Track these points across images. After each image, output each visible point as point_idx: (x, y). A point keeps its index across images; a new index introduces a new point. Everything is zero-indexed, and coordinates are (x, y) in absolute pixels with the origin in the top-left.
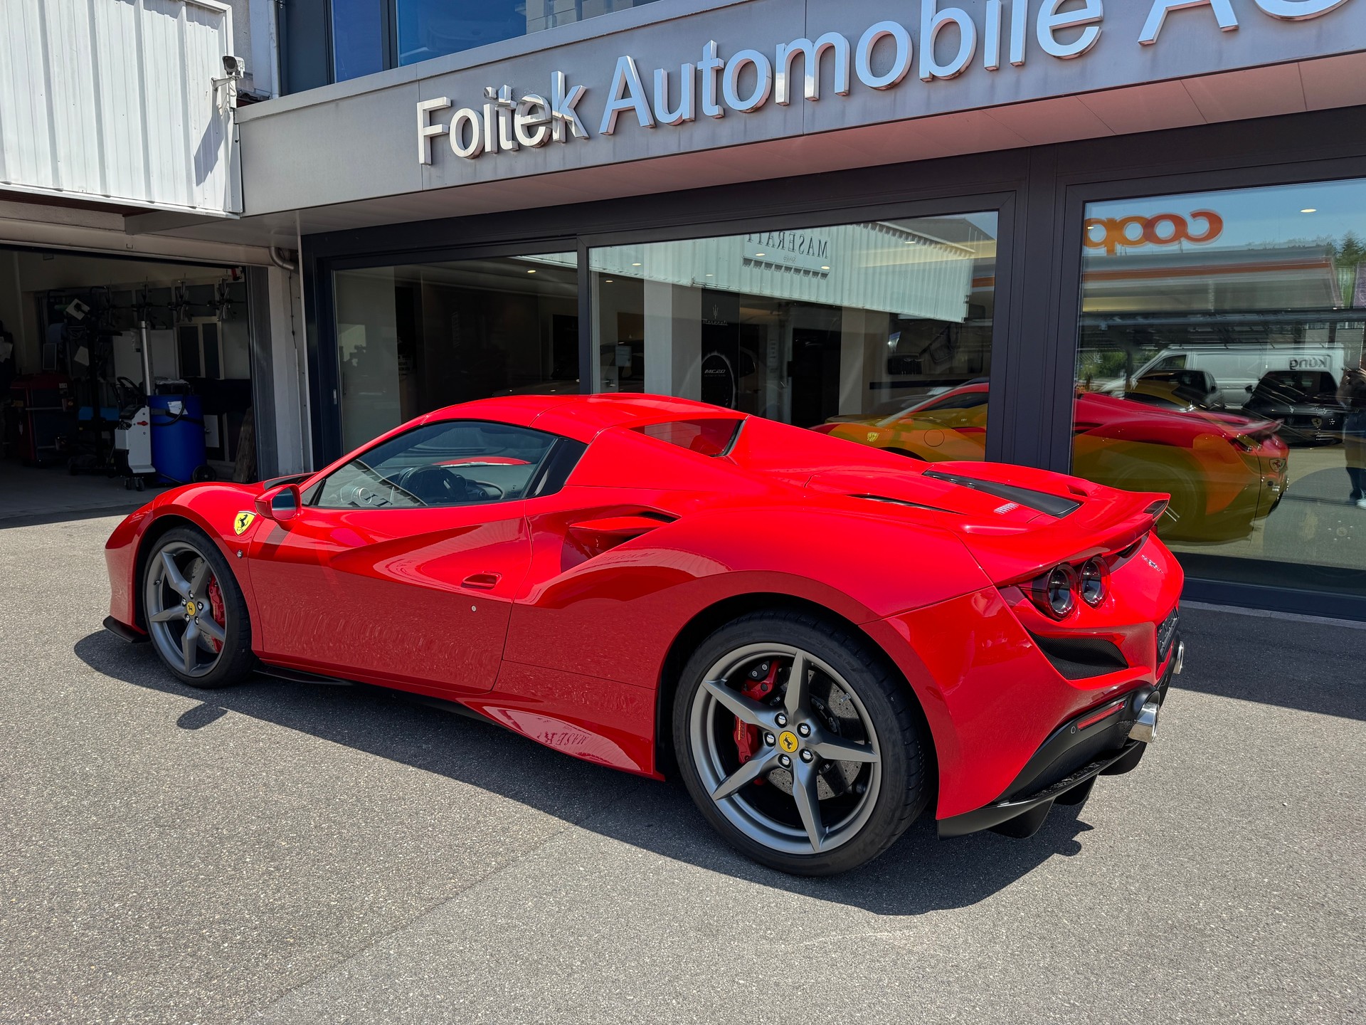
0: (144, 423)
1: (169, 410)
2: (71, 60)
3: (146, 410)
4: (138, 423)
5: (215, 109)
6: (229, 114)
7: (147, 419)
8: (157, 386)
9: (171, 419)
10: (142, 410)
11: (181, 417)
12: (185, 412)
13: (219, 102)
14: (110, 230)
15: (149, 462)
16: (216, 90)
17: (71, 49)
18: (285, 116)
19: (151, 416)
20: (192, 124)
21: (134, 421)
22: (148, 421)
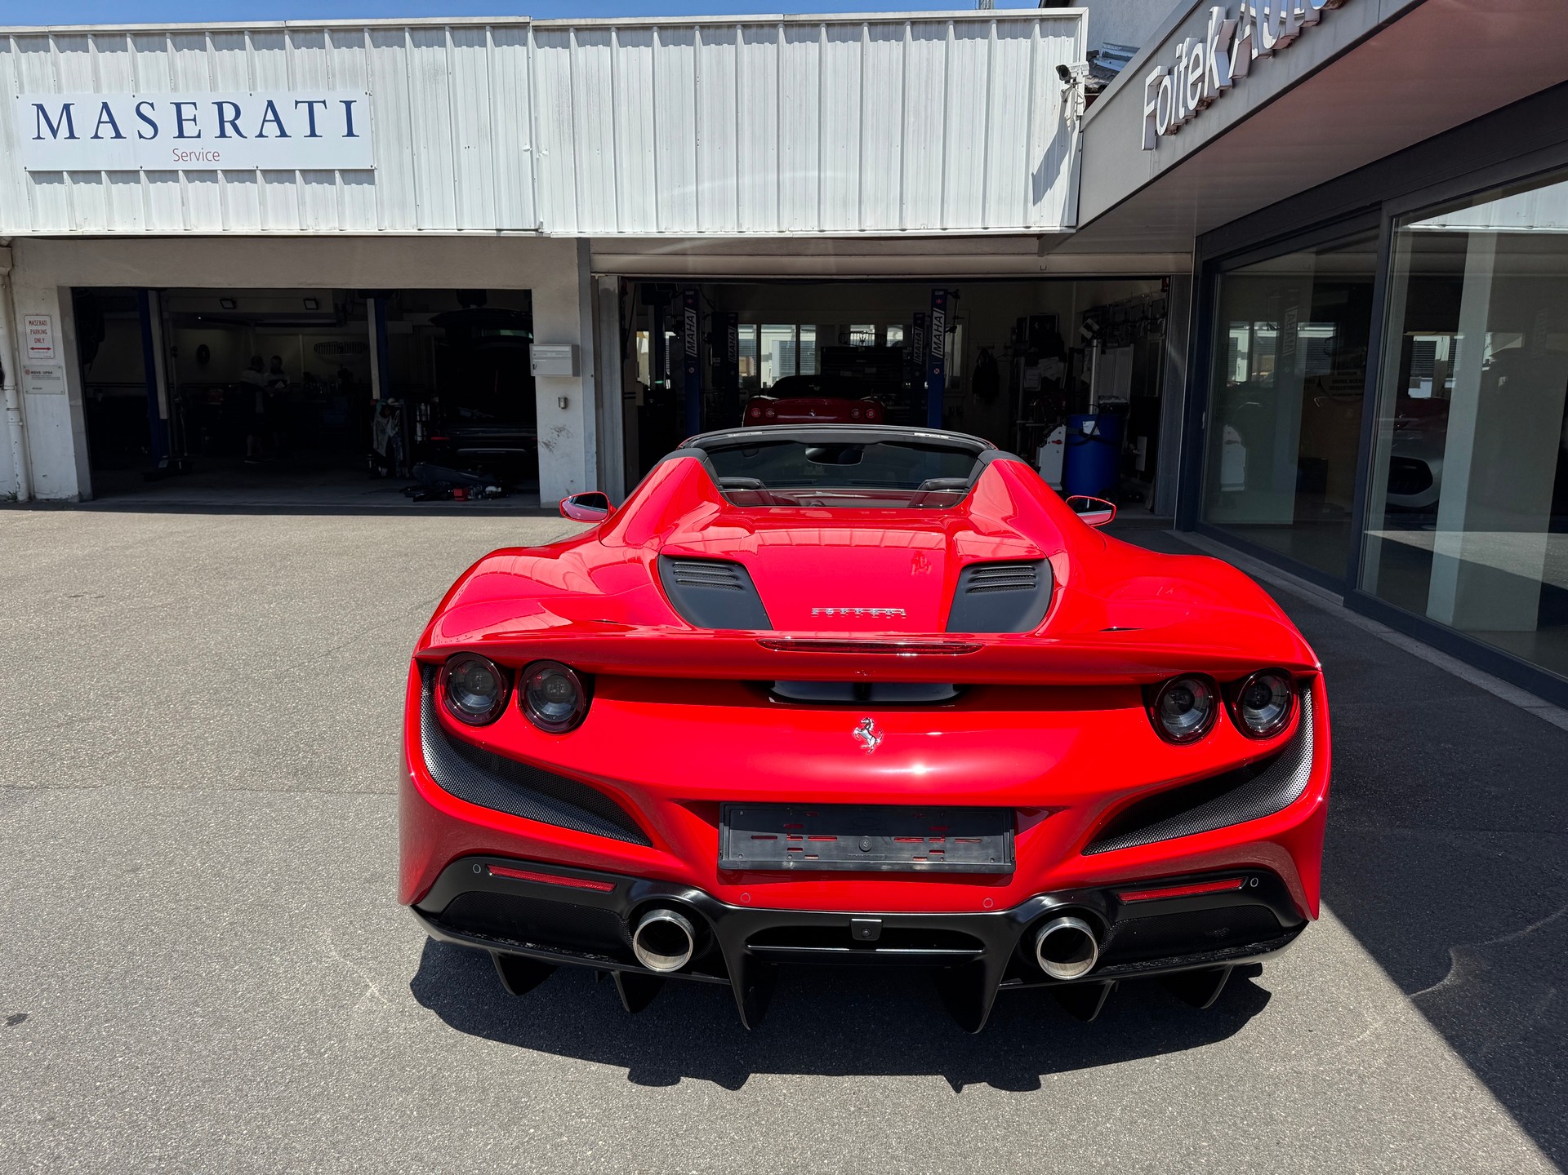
0: (1059, 442)
1: (1082, 429)
2: (926, 107)
3: (1063, 429)
4: (1053, 442)
5: (1063, 120)
6: (1074, 124)
7: (1063, 438)
8: (1099, 406)
9: (1083, 439)
10: (1059, 429)
11: (1091, 437)
12: (1097, 432)
13: (1068, 113)
14: (1023, 254)
15: (1059, 480)
16: (1065, 101)
17: (927, 97)
18: (1103, 114)
19: (1068, 436)
20: (1035, 141)
21: (1050, 439)
22: (1063, 440)
